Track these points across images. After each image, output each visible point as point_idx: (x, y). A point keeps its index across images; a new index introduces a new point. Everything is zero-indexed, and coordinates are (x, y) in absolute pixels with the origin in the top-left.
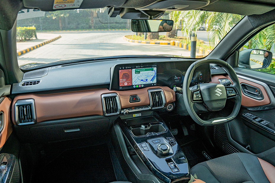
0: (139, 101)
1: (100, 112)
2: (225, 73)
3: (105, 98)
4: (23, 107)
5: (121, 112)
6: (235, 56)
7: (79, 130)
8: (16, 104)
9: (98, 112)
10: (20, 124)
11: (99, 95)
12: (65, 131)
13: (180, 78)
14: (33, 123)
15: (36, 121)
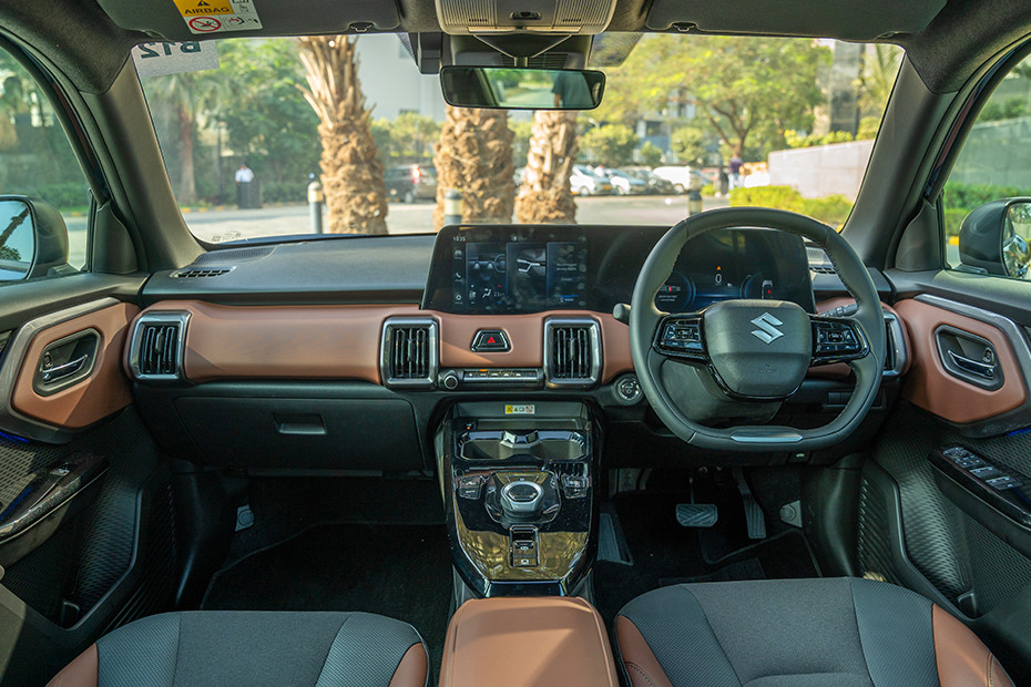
0: (506, 350)
1: (369, 369)
2: (890, 290)
3: (394, 329)
4: (158, 331)
5: (436, 378)
6: (926, 219)
7: (323, 432)
8: (141, 320)
9: (364, 368)
10: (141, 376)
11: (374, 321)
12: (281, 431)
13: (678, 289)
14: (174, 377)
15: (182, 372)
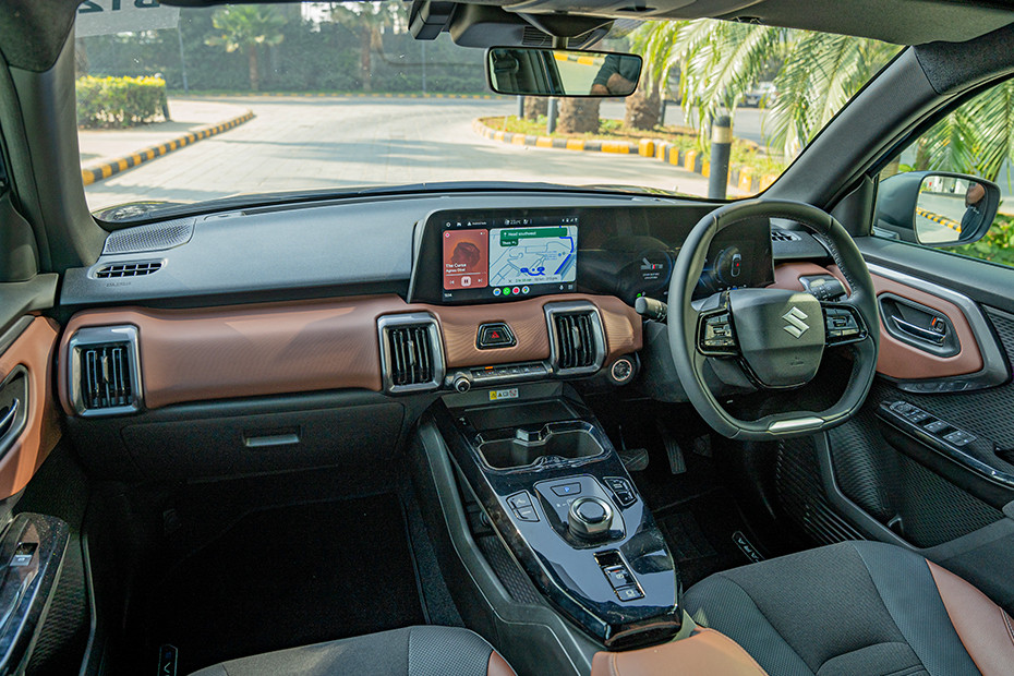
0: (511, 345)
1: (370, 378)
2: (826, 255)
3: (391, 329)
4: (100, 354)
5: (444, 380)
6: (862, 195)
7: (295, 440)
8: (74, 342)
9: (362, 377)
10: (88, 413)
11: (370, 318)
12: (248, 444)
13: (661, 266)
14: (132, 409)
15: (142, 403)
